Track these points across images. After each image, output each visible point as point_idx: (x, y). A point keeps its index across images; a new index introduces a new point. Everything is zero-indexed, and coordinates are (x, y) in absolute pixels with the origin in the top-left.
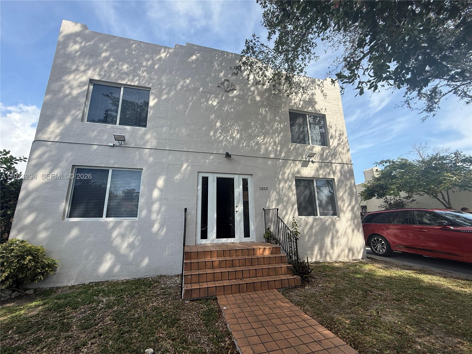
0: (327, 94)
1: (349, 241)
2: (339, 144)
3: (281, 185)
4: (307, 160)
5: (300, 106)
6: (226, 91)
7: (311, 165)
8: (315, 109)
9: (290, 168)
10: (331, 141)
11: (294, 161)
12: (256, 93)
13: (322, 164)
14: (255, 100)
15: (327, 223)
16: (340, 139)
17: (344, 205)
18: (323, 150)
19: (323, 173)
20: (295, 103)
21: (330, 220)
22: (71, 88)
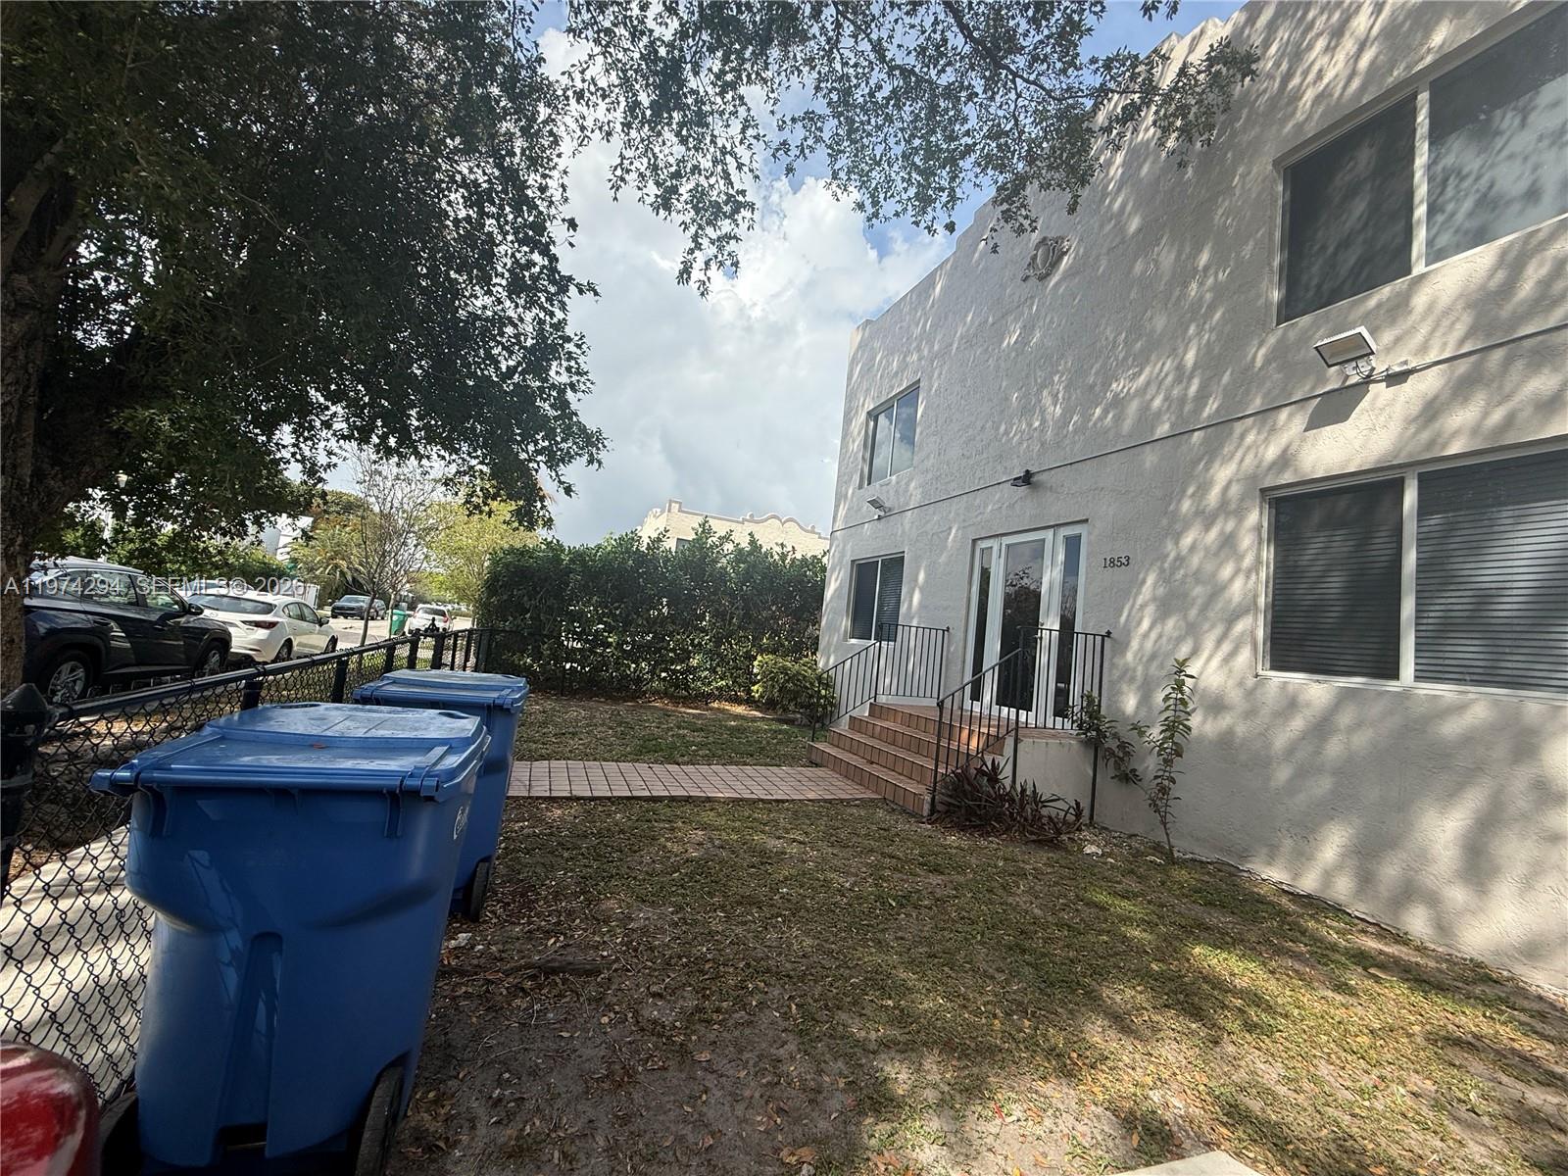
5: (1356, 85)
7: (1376, 397)
9: (1239, 454)
11: (1266, 413)
14: (1123, 240)
19: (1484, 416)
20: (1316, 99)
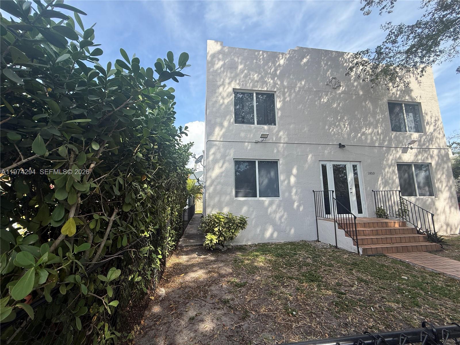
0: (421, 82)
1: (447, 219)
2: (435, 130)
3: (386, 170)
4: (407, 147)
5: (398, 96)
6: (334, 88)
7: (410, 151)
8: (411, 97)
9: (393, 154)
10: (427, 127)
11: (396, 148)
12: (359, 87)
13: (420, 150)
14: (359, 94)
15: (428, 203)
16: (436, 125)
17: (442, 186)
18: (421, 137)
19: (422, 158)
20: (392, 93)
21: (430, 200)
22: (223, 98)
